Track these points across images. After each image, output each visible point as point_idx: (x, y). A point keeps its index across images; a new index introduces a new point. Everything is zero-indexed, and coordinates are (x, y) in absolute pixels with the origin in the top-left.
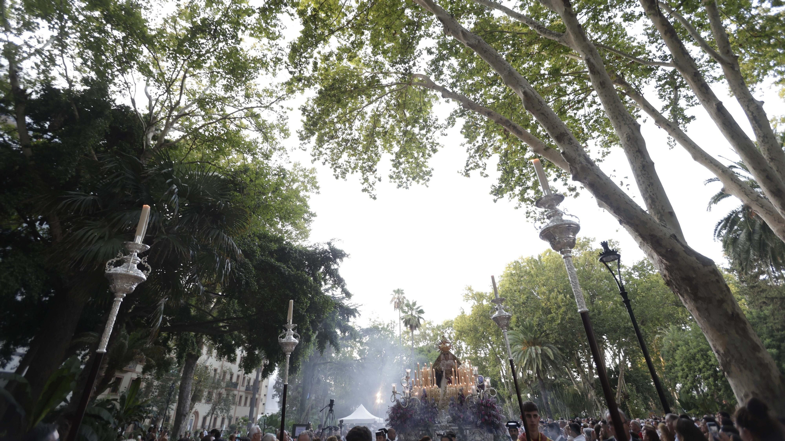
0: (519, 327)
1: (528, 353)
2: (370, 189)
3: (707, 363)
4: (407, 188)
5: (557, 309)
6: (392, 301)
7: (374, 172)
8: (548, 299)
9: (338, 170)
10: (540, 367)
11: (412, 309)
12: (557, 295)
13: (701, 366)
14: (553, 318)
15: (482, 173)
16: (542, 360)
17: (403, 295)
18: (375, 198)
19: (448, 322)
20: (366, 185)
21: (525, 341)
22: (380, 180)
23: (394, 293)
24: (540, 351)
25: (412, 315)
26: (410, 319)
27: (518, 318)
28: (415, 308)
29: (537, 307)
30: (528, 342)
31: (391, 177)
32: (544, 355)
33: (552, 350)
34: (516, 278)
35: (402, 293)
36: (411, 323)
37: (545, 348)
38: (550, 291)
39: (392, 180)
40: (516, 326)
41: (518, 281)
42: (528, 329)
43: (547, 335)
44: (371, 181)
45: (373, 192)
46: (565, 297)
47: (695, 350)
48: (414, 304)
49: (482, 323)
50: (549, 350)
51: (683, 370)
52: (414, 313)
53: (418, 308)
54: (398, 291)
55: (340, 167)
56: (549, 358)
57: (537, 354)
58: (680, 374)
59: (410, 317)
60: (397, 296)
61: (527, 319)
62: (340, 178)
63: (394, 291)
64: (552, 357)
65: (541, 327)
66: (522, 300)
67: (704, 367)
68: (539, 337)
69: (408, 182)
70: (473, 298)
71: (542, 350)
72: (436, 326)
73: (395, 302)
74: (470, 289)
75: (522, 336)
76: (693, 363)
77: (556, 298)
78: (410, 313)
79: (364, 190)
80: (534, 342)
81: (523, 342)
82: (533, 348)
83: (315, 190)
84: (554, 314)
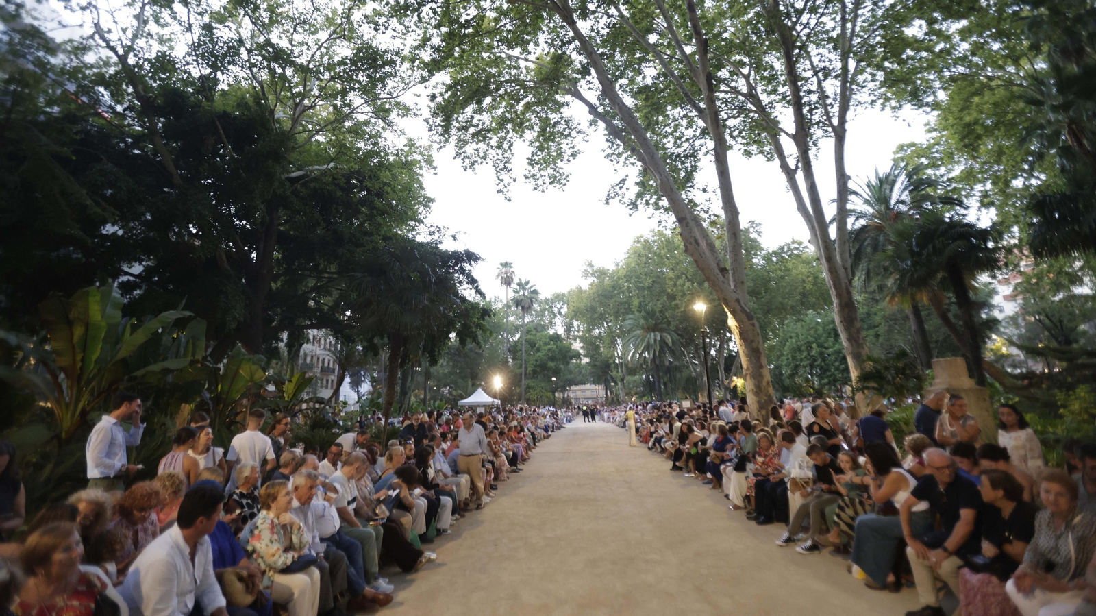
0: (640, 312)
1: (646, 339)
2: (505, 190)
3: (809, 354)
4: (543, 191)
5: (682, 296)
6: (498, 276)
7: (508, 171)
8: (675, 285)
9: (467, 161)
10: (657, 353)
11: (524, 289)
12: (684, 282)
13: (803, 357)
14: (677, 305)
15: (620, 201)
16: (660, 346)
17: (511, 269)
18: (510, 200)
19: (558, 295)
20: (501, 187)
21: (645, 326)
22: (515, 180)
23: (501, 267)
24: (658, 338)
25: (524, 295)
26: (522, 300)
27: (640, 303)
28: (527, 287)
29: (663, 291)
30: (648, 328)
31: (526, 177)
32: (663, 342)
33: (671, 337)
34: (644, 259)
35: (511, 267)
36: (523, 304)
37: (665, 334)
38: (679, 277)
39: (528, 180)
40: (638, 311)
41: (645, 263)
42: (651, 314)
43: (669, 322)
44: (506, 182)
45: (509, 195)
46: (692, 286)
47: (802, 343)
48: (527, 283)
49: (601, 303)
50: (669, 337)
51: (788, 359)
52: (526, 294)
53: (531, 287)
54: (506, 265)
55: (468, 157)
56: (667, 344)
57: (655, 340)
58: (785, 362)
59: (523, 297)
60: (504, 270)
61: (650, 304)
62: (468, 169)
63: (501, 264)
64: (670, 344)
65: (664, 314)
66: (647, 284)
67: (806, 357)
68: (660, 323)
69: (545, 186)
70: (593, 274)
71: (661, 337)
72: (543, 299)
73: (502, 278)
74: (590, 265)
75: (642, 322)
76: (798, 354)
77: (684, 285)
78: (521, 293)
79: (499, 191)
80: (654, 329)
81: (642, 328)
82: (652, 334)
83: (432, 170)
84: (677, 302)
